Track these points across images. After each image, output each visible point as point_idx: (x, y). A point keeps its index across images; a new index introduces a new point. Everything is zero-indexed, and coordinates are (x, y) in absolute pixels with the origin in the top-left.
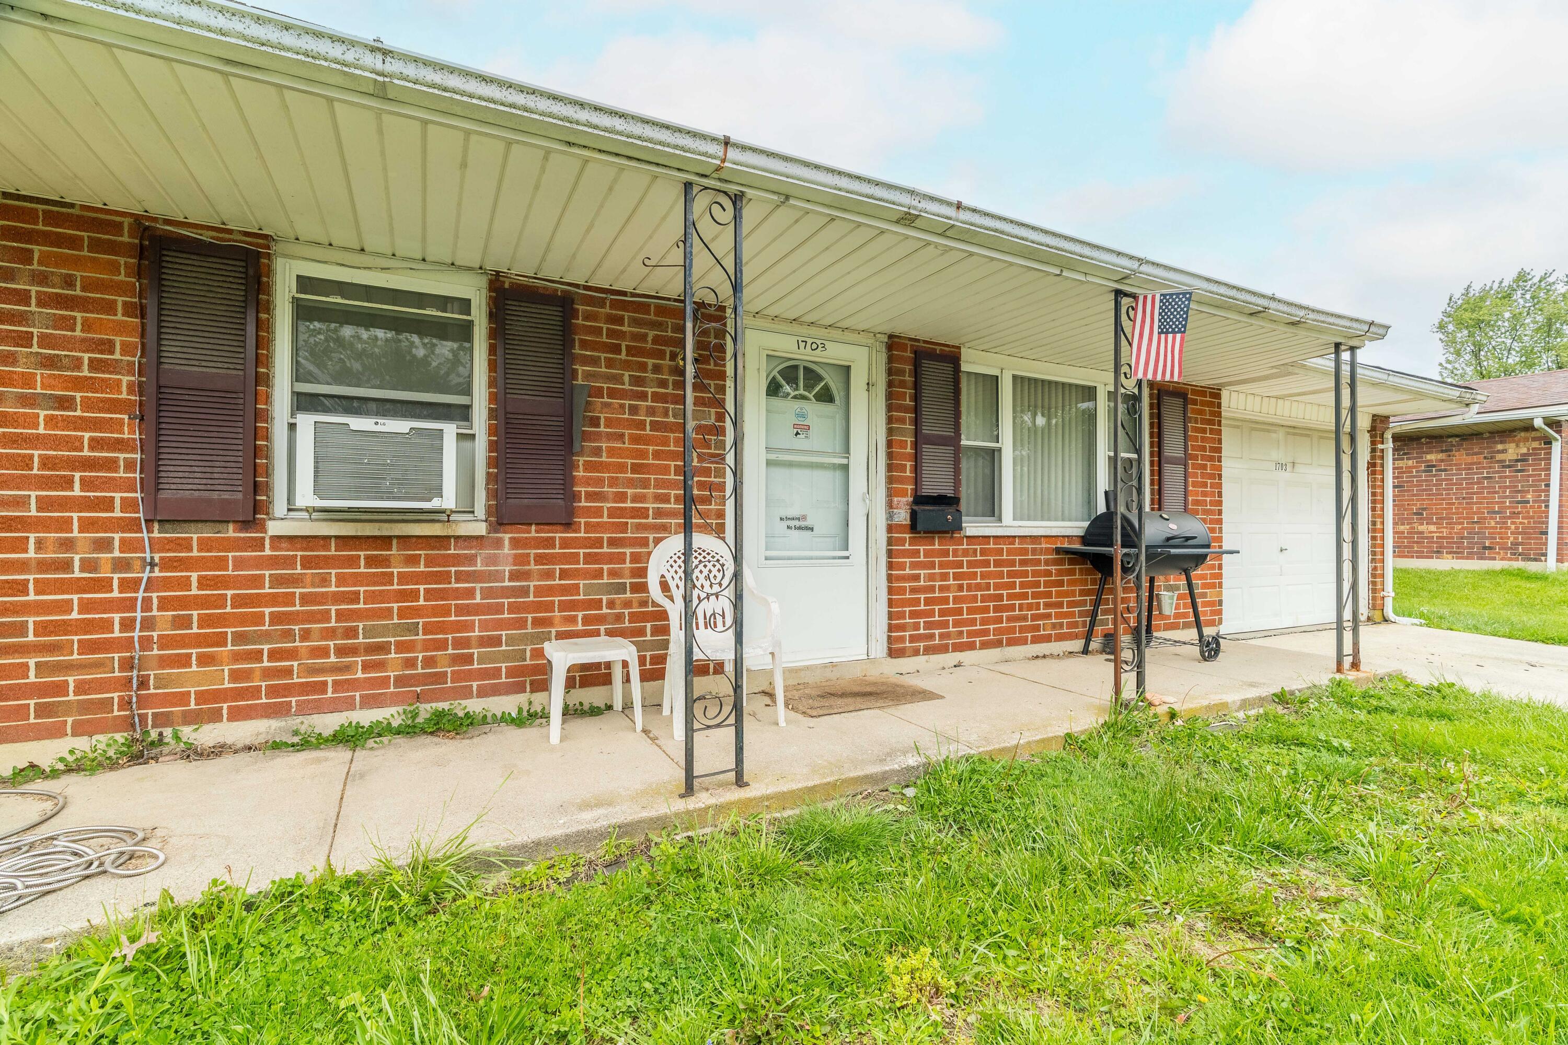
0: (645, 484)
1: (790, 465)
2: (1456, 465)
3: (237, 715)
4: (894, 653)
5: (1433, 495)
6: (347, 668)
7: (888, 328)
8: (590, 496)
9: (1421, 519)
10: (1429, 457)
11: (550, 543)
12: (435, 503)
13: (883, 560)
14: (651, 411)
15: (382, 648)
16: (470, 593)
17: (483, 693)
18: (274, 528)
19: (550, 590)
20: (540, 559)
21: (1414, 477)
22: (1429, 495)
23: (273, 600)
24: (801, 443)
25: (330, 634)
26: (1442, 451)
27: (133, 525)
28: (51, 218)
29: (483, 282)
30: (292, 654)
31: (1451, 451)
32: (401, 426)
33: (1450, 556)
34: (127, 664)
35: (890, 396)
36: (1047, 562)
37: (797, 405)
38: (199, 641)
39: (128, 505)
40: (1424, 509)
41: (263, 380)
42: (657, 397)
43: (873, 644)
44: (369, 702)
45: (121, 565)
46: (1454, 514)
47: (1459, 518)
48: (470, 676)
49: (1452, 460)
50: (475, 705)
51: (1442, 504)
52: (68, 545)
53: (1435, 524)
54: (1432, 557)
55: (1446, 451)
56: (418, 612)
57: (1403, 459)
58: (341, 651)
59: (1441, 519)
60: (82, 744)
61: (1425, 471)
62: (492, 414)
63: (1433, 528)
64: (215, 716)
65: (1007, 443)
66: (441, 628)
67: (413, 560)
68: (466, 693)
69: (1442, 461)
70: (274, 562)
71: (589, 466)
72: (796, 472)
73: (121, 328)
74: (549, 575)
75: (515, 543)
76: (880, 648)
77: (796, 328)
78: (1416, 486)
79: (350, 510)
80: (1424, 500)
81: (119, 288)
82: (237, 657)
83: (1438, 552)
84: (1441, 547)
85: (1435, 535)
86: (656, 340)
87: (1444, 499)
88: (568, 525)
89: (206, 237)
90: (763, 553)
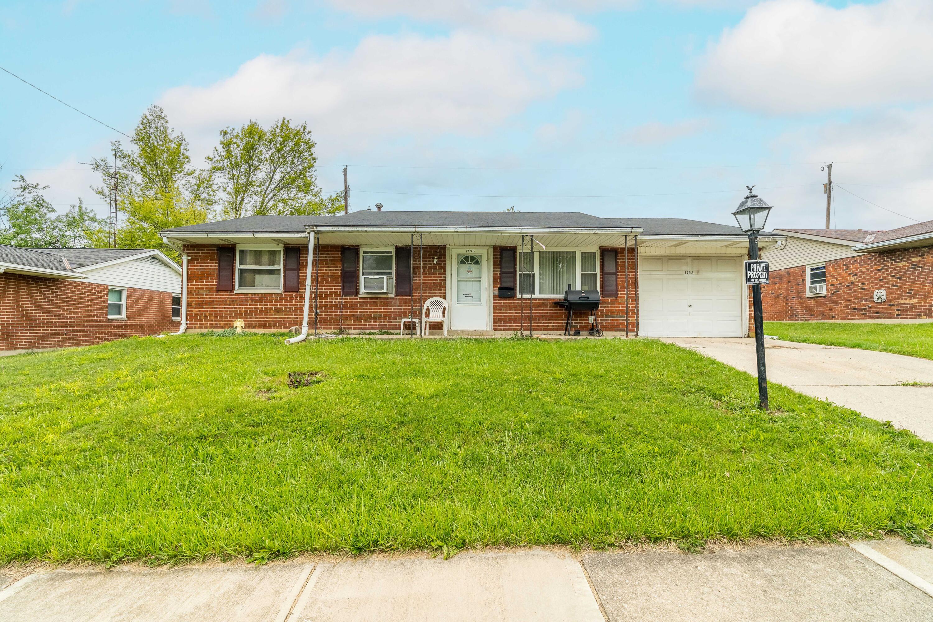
0: (427, 287)
1: (467, 281)
2: (926, 263)
3: (354, 328)
4: (495, 329)
5: (916, 281)
6: (370, 322)
7: (494, 244)
8: (415, 289)
9: (911, 296)
10: (914, 260)
11: (406, 299)
12: (383, 291)
13: (492, 305)
14: (428, 271)
15: (376, 319)
16: (391, 309)
17: (393, 329)
18: (360, 296)
19: (406, 309)
20: (404, 303)
21: (907, 271)
22: (914, 282)
23: (359, 309)
24: (469, 275)
25: (368, 315)
26: (920, 256)
27: (340, 296)
28: (331, 247)
29: (394, 247)
30: (362, 319)
31: (924, 255)
32: (377, 277)
33: (925, 317)
34: (340, 318)
35: (494, 261)
36: (550, 307)
37: (468, 266)
38: (349, 315)
39: (340, 292)
40: (912, 290)
41: (358, 270)
42: (429, 267)
43: (488, 327)
44: (374, 329)
45: (339, 302)
46: (926, 292)
47: (929, 294)
48: (391, 325)
49: (924, 261)
50: (392, 331)
51: (920, 287)
52: (332, 299)
53: (917, 298)
54: (916, 318)
55: (921, 256)
56: (382, 312)
57: (901, 262)
58: (369, 319)
59: (921, 295)
60: (334, 330)
61: (912, 268)
62: (395, 273)
63: (916, 301)
64: (351, 328)
65: (537, 271)
66: (386, 315)
67: (381, 302)
68: (390, 329)
69: (920, 261)
70: (360, 302)
71: (414, 283)
72: (468, 283)
73: (339, 264)
74: (406, 306)
75: (400, 299)
76: (490, 328)
77: (465, 247)
78: (908, 277)
79: (372, 293)
80: (912, 284)
81: (339, 257)
82: (354, 318)
83: (920, 315)
84: (921, 312)
85: (918, 305)
86: (429, 255)
87: (921, 284)
88: (410, 296)
89: (350, 247)
90: (457, 302)
